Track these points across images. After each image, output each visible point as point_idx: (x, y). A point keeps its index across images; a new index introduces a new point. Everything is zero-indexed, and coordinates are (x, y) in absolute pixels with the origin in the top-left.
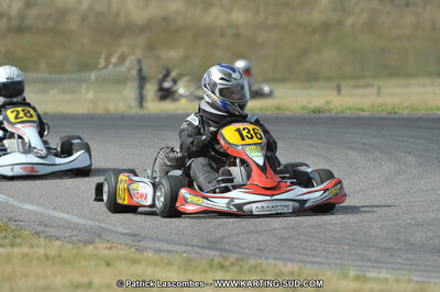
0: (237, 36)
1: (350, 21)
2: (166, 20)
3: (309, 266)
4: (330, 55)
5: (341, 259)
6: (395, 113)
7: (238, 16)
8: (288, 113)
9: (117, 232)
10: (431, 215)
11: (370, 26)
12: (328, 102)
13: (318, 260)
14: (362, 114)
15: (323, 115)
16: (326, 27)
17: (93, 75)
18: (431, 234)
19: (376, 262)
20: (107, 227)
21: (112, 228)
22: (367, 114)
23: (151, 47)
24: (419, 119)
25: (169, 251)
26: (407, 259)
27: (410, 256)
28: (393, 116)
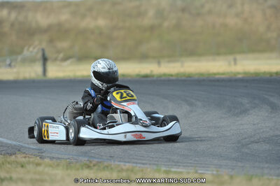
0: (101, 34)
1: (166, 24)
2: (60, 25)
3: (139, 165)
4: (155, 44)
5: (157, 161)
6: (190, 77)
7: (101, 22)
8: (129, 78)
9: (29, 148)
10: (210, 135)
11: (178, 26)
12: (152, 71)
13: (144, 162)
14: (171, 78)
15: (149, 79)
16: (152, 28)
17: (20, 58)
18: (209, 146)
19: (178, 162)
20: (24, 145)
21: (27, 146)
22: (174, 78)
23: (51, 41)
24: (204, 80)
25: (59, 158)
26: (195, 160)
27: (197, 159)
28: (189, 79)
